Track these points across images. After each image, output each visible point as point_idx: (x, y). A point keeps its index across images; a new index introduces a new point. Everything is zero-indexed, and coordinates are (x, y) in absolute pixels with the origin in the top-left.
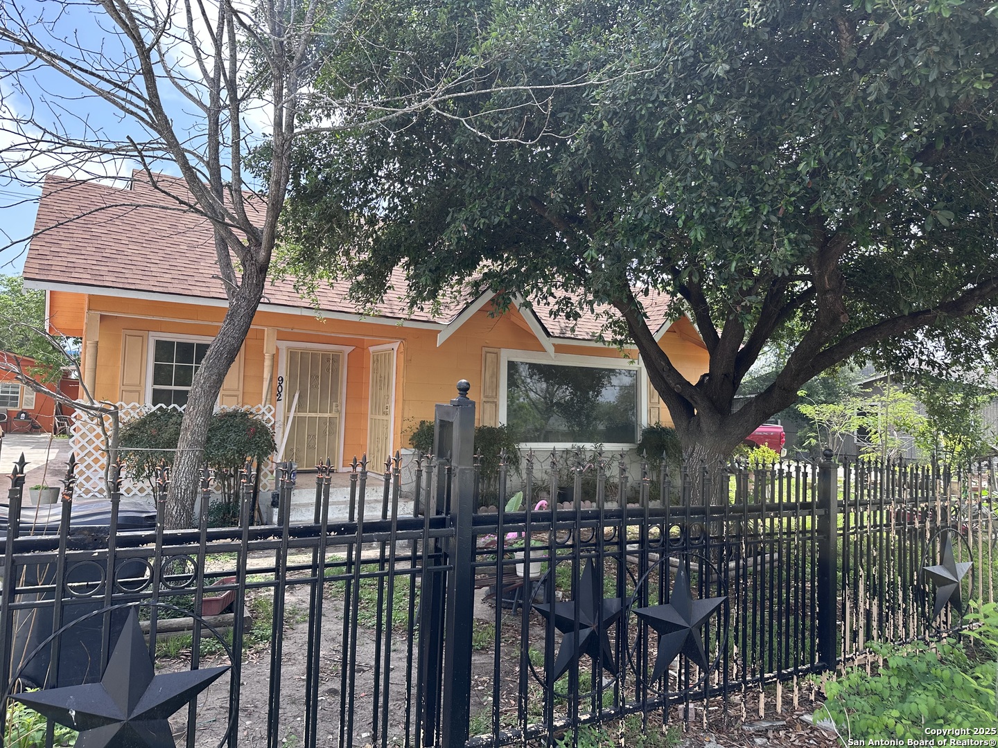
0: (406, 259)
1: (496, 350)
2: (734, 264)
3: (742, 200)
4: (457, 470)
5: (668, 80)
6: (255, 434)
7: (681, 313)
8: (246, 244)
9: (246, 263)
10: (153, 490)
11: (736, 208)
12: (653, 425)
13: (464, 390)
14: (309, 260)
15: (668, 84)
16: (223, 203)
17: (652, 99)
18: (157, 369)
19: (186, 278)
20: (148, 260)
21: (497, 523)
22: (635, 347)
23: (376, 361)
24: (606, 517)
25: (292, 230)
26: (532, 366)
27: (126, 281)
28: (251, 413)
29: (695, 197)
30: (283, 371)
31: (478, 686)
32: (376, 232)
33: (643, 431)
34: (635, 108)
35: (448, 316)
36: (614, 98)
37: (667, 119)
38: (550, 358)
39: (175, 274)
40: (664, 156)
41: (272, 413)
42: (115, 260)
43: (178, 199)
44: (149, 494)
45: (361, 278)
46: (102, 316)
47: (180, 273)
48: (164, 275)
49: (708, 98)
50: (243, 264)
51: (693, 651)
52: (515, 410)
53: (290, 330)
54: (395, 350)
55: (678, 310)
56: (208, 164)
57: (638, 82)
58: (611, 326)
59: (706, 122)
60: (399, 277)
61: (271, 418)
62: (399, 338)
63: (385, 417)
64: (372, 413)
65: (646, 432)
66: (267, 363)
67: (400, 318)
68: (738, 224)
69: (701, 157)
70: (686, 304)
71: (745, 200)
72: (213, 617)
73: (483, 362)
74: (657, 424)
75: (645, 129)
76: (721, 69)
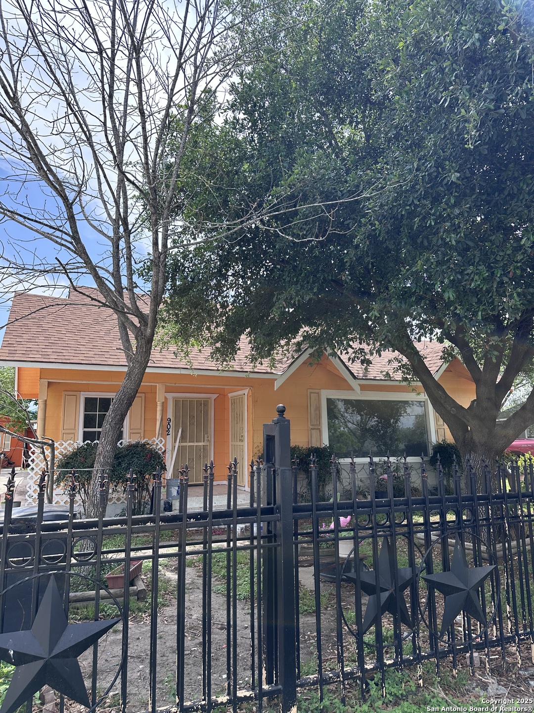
0: (249, 329)
1: (317, 391)
2: (480, 313)
3: (480, 268)
4: (279, 471)
5: (419, 189)
6: (151, 458)
7: (454, 357)
8: (138, 325)
9: (139, 338)
10: (83, 502)
11: (477, 274)
12: (440, 442)
13: (282, 412)
14: (184, 335)
15: (419, 192)
16: (123, 300)
17: (409, 203)
18: (86, 417)
19: (104, 353)
20: (79, 343)
21: (312, 510)
22: (420, 384)
23: (233, 403)
24: (395, 505)
25: (173, 316)
26: (347, 402)
27: (64, 358)
28: (148, 444)
29: (445, 269)
30: (170, 414)
31: (310, 640)
32: (227, 313)
33: (434, 446)
34: (398, 210)
35: (282, 368)
36: (382, 206)
37: (421, 216)
38: (358, 395)
39: (96, 351)
40: (422, 242)
41: (163, 443)
42: (57, 345)
43: (90, 297)
44: (80, 505)
45: (218, 345)
46: (49, 383)
47: (100, 350)
48: (89, 352)
49: (449, 199)
50: (136, 339)
51: (473, 610)
52: (338, 437)
53: (174, 385)
54: (246, 394)
55: (450, 355)
56: (112, 275)
57: (398, 193)
58: (400, 369)
59: (448, 215)
60: (244, 343)
61: (163, 447)
62: (248, 386)
63: (241, 443)
64: (232, 441)
65: (436, 448)
66: (159, 408)
67: (247, 372)
68: (479, 285)
69: (448, 240)
70: (456, 350)
71: (482, 267)
72: (119, 590)
73: (309, 400)
74: (444, 441)
75: (407, 225)
76: (454, 177)
